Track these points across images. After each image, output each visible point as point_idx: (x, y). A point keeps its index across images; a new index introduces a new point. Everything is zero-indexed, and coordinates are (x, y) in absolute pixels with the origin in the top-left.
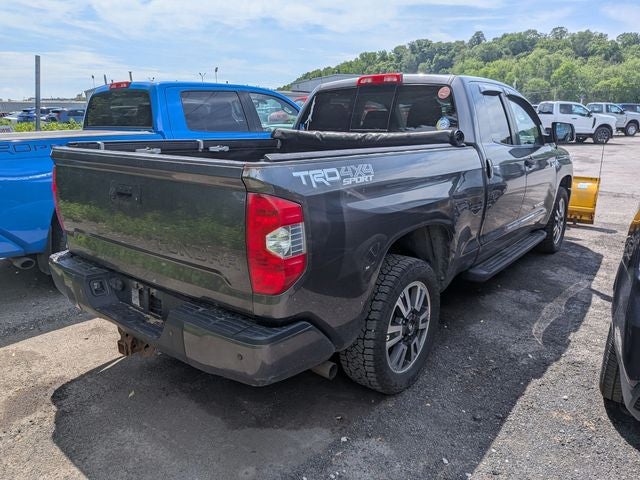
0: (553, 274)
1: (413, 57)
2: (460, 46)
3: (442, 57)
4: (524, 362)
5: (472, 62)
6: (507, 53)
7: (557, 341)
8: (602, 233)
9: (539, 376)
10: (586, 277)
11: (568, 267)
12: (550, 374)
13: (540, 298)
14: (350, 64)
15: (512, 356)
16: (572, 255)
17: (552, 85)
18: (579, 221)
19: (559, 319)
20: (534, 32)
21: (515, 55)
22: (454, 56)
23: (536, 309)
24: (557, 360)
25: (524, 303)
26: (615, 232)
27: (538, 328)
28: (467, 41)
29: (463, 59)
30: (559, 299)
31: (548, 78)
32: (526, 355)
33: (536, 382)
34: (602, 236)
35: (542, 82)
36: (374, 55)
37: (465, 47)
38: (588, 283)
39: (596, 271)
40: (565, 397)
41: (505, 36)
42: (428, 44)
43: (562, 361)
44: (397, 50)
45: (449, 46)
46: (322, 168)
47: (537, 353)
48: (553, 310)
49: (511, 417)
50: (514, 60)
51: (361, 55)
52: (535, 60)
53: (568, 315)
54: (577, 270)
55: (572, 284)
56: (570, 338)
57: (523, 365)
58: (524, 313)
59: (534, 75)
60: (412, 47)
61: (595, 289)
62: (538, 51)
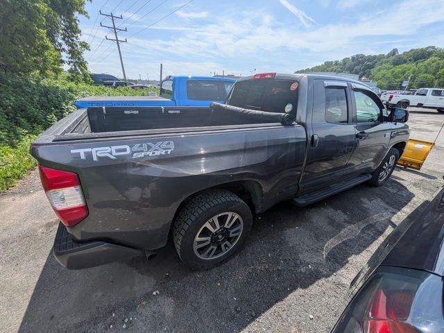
0: (368, 202)
1: (353, 63)
2: (382, 57)
3: (369, 63)
4: (303, 270)
5: (387, 65)
6: (410, 60)
7: (338, 259)
8: (423, 178)
9: (305, 286)
10: (391, 209)
11: (382, 199)
12: (314, 289)
13: (347, 219)
14: (318, 67)
15: (299, 262)
16: (390, 190)
17: (436, 78)
18: (409, 167)
19: (350, 240)
20: (434, 47)
21: (415, 61)
22: (376, 62)
23: (339, 227)
24: (327, 276)
25: (333, 221)
26: (435, 178)
27: (331, 243)
28: (386, 54)
29: (381, 64)
30: (360, 223)
31: (434, 74)
32: (308, 264)
33: (300, 291)
34: (422, 180)
35: (429, 76)
36: (332, 62)
37: (384, 58)
38: (390, 215)
39: (403, 207)
40: (311, 317)
41: (412, 50)
42: (362, 56)
43: (330, 279)
44: (344, 60)
45: (375, 57)
46: (110, 146)
47: (318, 264)
48: (351, 231)
49: (261, 319)
50: (415, 64)
51: (325, 63)
52: (429, 64)
53: (359, 237)
54: (387, 203)
55: (377, 213)
56: (349, 259)
57: (301, 272)
58: (330, 228)
59: (425, 72)
60: (353, 58)
61: (393, 221)
62: (433, 58)
